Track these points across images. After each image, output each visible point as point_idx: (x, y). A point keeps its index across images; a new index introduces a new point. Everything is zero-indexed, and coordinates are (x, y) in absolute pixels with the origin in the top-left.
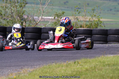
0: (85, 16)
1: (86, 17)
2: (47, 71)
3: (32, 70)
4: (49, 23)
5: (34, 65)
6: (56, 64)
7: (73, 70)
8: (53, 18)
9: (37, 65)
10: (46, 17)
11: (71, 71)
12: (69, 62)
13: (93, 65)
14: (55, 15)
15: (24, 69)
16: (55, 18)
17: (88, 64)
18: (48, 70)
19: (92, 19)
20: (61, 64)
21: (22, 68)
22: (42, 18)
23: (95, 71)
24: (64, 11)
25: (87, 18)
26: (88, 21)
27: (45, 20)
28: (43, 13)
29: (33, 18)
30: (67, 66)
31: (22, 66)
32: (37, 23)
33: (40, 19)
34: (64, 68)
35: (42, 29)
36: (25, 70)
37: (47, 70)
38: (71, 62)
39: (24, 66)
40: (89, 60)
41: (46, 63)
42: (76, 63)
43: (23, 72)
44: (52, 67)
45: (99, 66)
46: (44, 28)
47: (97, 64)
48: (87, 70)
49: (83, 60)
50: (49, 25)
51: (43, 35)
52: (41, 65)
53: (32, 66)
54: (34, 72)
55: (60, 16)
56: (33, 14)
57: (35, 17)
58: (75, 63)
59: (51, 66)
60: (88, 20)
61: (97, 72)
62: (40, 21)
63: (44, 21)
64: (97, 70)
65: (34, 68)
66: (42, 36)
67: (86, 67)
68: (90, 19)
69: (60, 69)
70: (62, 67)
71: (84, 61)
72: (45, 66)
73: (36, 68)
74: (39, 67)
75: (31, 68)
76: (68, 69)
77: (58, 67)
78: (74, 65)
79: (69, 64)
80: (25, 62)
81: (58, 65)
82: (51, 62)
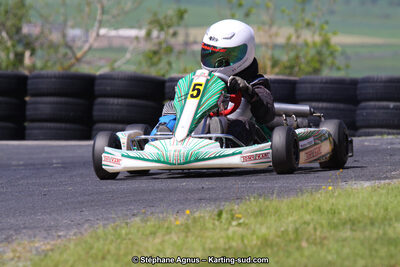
0: (271, 26)
1: (274, 29)
2: (109, 252)
3: (49, 247)
4: (128, 56)
5: (57, 228)
6: (144, 221)
7: (212, 246)
8: (142, 33)
9: (68, 227)
10: (113, 33)
11: (204, 249)
12: (197, 215)
13: (290, 222)
14: (151, 23)
15: (19, 244)
16: (149, 34)
17: (271, 220)
18: (113, 248)
19: (298, 37)
20: (164, 220)
21: (8, 240)
22: (98, 35)
23: (299, 248)
24: (183, 7)
25: (276, 35)
26: (282, 47)
28: (105, 17)
29: (64, 36)
30: (187, 229)
31: (11, 232)
32: (79, 54)
33: (91, 40)
34: (174, 237)
35: (98, 82)
36: (19, 249)
37: (106, 248)
38: (205, 213)
39: (18, 230)
40: (274, 202)
41: (107, 219)
42: (224, 216)
43: (11, 255)
44: (127, 234)
45: (315, 229)
46: (103, 77)
47: (307, 218)
48: (266, 243)
49: (254, 204)
50: (128, 62)
51: (101, 104)
52: (86, 226)
53: (48, 229)
54: (56, 256)
55: (169, 27)
56: (62, 18)
57: (74, 32)
58: (220, 215)
59: (124, 232)
60: (281, 40)
61: (306, 253)
62: (90, 48)
63: (110, 49)
64: (304, 244)
65: (59, 237)
66: (96, 107)
67: (264, 230)
68: (289, 38)
69: (158, 240)
70: (169, 231)
71: (257, 210)
72: (100, 231)
73: (65, 236)
74: (75, 234)
75: (45, 238)
76: (191, 239)
77: (153, 234)
78: (217, 223)
79: (195, 220)
80: (25, 212)
81: (154, 226)
82: (127, 215)
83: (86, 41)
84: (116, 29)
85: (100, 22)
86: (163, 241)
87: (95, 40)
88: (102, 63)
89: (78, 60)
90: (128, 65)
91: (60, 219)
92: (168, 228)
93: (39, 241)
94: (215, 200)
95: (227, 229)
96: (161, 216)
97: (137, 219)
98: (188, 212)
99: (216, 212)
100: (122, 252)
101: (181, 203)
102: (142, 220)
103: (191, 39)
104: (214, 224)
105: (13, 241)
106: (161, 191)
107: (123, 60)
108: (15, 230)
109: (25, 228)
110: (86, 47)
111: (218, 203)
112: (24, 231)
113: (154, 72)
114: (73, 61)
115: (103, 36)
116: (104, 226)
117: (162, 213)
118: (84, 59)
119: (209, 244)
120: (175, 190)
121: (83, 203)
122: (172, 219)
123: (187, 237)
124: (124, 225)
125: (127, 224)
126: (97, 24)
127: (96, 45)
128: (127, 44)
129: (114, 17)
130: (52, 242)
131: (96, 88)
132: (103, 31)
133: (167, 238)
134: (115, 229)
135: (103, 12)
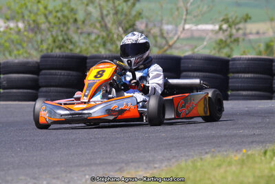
4: (205, 43)
5: (154, 161)
7: (260, 174)
8: (217, 27)
9: (162, 161)
10: (194, 28)
11: (254, 177)
12: (249, 153)
14: (223, 20)
18: (191, 176)
20: (227, 156)
21: (121, 170)
22: (184, 29)
27: (196, 35)
28: (188, 17)
29: (161, 30)
30: (242, 163)
31: (123, 165)
32: (171, 43)
33: (179, 33)
34: (234, 168)
35: (183, 61)
38: (256, 151)
39: (127, 163)
41: (188, 156)
42: (268, 153)
44: (201, 166)
46: (187, 58)
50: (205, 47)
52: (173, 160)
53: (148, 163)
56: (159, 18)
57: (167, 27)
58: (265, 153)
59: (199, 164)
62: (178, 39)
63: (192, 38)
65: (155, 168)
70: (230, 164)
72: (183, 164)
73: (159, 168)
74: (166, 166)
75: (146, 169)
76: (245, 169)
77: (219, 166)
78: (263, 158)
79: (248, 156)
80: (132, 151)
81: (220, 160)
82: (201, 153)
83: (176, 34)
84: (196, 25)
85: (185, 20)
86: (226, 171)
87: (182, 32)
88: (187, 48)
89: (170, 47)
90: (205, 49)
91: (156, 155)
92: (229, 162)
93: (142, 171)
94: (262, 142)
95: (270, 163)
96: (225, 153)
97: (208, 156)
98: (244, 151)
99: (262, 151)
100: (198, 179)
101: (239, 145)
102: (212, 156)
103: (248, 31)
104: (261, 159)
105: (124, 171)
106: (226, 136)
107: (201, 46)
108: (126, 164)
109: (132, 162)
110: (175, 38)
111: (264, 145)
112: (132, 164)
114: (167, 47)
115: (188, 30)
116: (186, 161)
117: (226, 151)
118: (174, 46)
119: (257, 173)
120: (235, 135)
121: (171, 144)
122: (233, 156)
123: (242, 168)
124: (199, 160)
125: (201, 159)
126: (183, 22)
127: (182, 36)
128: (204, 35)
129: (195, 17)
130: (151, 172)
131: (182, 65)
132: (187, 27)
133: (228, 169)
134: (193, 162)
135: (187, 14)
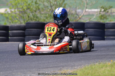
4: (94, 17)
5: (74, 66)
6: (99, 64)
8: (99, 10)
9: (78, 66)
18: (90, 72)
20: (105, 63)
22: (86, 11)
28: (88, 6)
29: (76, 12)
30: (112, 66)
31: (61, 67)
32: (80, 17)
33: (84, 12)
34: (108, 68)
39: (63, 67)
41: (89, 63)
44: (94, 68)
46: (87, 23)
50: (94, 19)
52: (83, 65)
53: (72, 66)
56: (75, 6)
57: (79, 11)
62: (83, 15)
63: (89, 15)
65: (75, 68)
69: (103, 69)
70: (106, 67)
72: (87, 67)
73: (77, 68)
74: (80, 68)
75: (71, 69)
77: (102, 67)
80: (65, 62)
81: (102, 65)
82: (94, 62)
83: (82, 13)
84: (91, 9)
86: (105, 70)
88: (87, 19)
90: (95, 19)
91: (75, 63)
93: (69, 70)
97: (97, 63)
98: (112, 61)
100: (93, 73)
101: (110, 59)
103: (113, 11)
105: (62, 70)
106: (104, 55)
109: (65, 66)
110: (82, 15)
113: (102, 21)
114: (78, 19)
116: (88, 65)
117: (105, 61)
118: (82, 18)
120: (108, 55)
121: (82, 59)
122: (108, 63)
123: (112, 68)
125: (94, 65)
126: (85, 8)
127: (85, 14)
129: (90, 6)
130: (73, 70)
131: (85, 26)
134: (91, 66)
135: (87, 4)
